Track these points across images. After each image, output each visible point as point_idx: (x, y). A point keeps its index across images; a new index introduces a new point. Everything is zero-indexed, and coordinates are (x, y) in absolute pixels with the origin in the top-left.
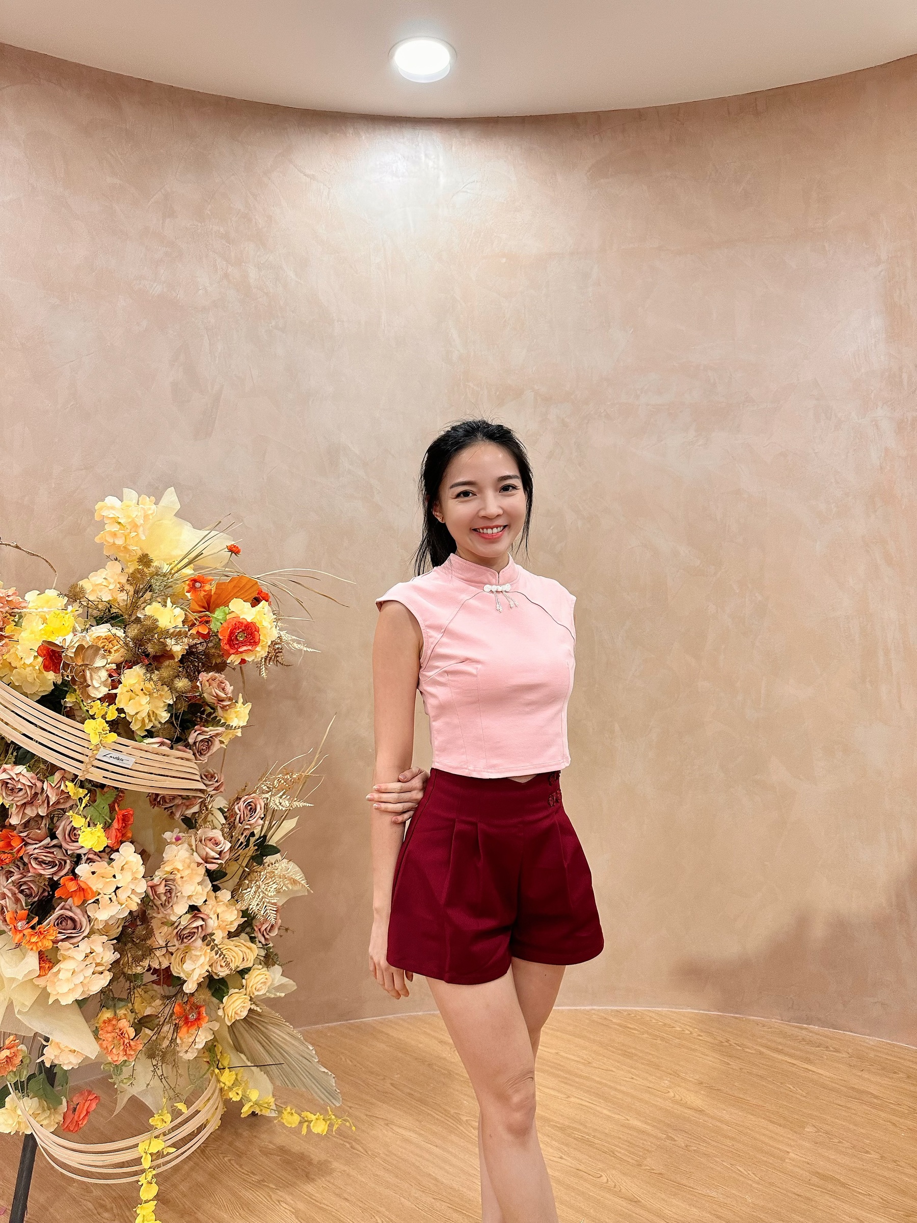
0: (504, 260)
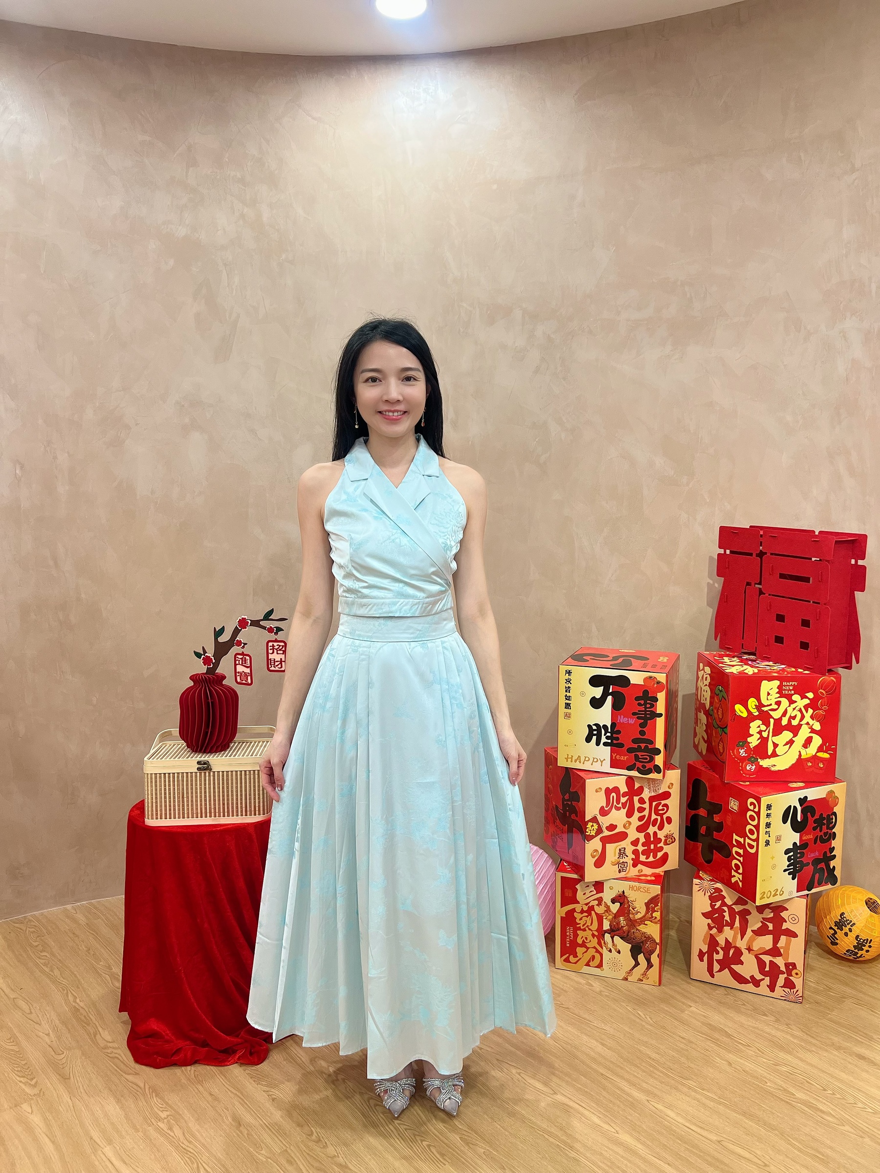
0: (495, 187)
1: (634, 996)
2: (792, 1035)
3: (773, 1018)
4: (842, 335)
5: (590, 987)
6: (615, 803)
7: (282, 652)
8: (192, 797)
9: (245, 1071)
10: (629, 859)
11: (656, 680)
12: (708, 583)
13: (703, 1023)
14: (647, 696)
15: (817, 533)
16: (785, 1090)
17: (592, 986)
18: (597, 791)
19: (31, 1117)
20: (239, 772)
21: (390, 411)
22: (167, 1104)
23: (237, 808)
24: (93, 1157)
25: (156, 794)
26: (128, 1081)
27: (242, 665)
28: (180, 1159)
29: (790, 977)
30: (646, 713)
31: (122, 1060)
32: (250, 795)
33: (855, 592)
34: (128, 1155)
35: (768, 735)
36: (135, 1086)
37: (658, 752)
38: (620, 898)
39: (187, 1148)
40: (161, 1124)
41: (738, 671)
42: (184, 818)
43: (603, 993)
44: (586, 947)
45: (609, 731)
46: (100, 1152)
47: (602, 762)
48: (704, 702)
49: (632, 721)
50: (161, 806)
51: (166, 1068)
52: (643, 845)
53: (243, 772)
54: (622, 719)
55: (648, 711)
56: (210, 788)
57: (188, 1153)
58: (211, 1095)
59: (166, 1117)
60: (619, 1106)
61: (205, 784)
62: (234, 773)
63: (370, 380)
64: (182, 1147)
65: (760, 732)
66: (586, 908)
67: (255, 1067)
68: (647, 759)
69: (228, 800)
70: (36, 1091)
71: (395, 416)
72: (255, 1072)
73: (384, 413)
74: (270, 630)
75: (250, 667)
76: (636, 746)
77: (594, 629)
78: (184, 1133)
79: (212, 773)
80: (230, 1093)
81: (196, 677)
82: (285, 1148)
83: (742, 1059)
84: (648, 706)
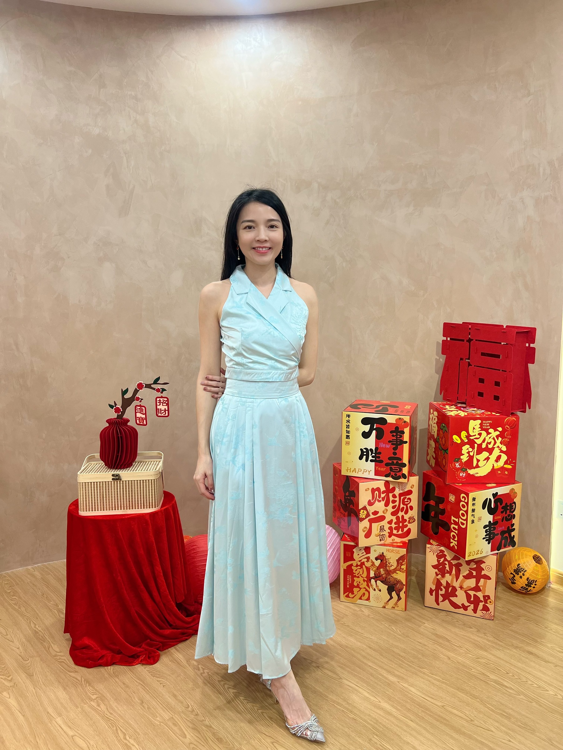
0: (300, 103)
1: (390, 617)
2: (489, 641)
3: (475, 630)
4: (521, 200)
5: (362, 613)
6: (377, 498)
7: (165, 404)
8: (109, 497)
9: (145, 668)
10: (386, 533)
11: (403, 420)
12: (436, 359)
13: (432, 633)
14: (397, 431)
15: (505, 327)
16: (484, 674)
17: (363, 611)
18: (366, 490)
19: (10, 700)
20: (139, 481)
21: (260, 247)
22: (96, 690)
23: (138, 503)
24: (50, 725)
25: (86, 495)
26: (71, 676)
27: (140, 413)
28: (105, 724)
29: (486, 604)
30: (397, 441)
31: (66, 663)
32: (146, 495)
33: (528, 364)
34: (72, 723)
35: (474, 454)
36: (75, 680)
37: (404, 465)
38: (381, 557)
39: (110, 718)
40: (92, 703)
41: (455, 414)
42: (104, 510)
43: (370, 616)
44: (359, 588)
45: (374, 452)
46: (54, 722)
47: (369, 472)
48: (433, 434)
49: (388, 446)
50: (89, 503)
51: (95, 668)
52: (395, 523)
53: (142, 481)
54: (382, 445)
55: (398, 440)
56: (120, 491)
57: (111, 721)
58: (124, 684)
59: (95, 698)
60: (380, 686)
61: (117, 489)
62: (136, 481)
63: (247, 228)
64: (107, 717)
65: (468, 453)
66: (359, 564)
67: (151, 666)
68: (397, 470)
69: (132, 499)
70: (12, 684)
71: (264, 251)
72: (151, 669)
73: (257, 249)
74: (158, 390)
75: (145, 414)
76: (390, 462)
77: (364, 388)
78: (107, 709)
79: (121, 482)
80: (135, 682)
81: (110, 421)
82: (171, 716)
83: (456, 655)
84: (398, 436)
